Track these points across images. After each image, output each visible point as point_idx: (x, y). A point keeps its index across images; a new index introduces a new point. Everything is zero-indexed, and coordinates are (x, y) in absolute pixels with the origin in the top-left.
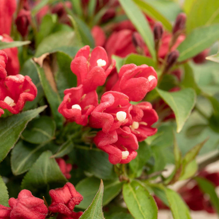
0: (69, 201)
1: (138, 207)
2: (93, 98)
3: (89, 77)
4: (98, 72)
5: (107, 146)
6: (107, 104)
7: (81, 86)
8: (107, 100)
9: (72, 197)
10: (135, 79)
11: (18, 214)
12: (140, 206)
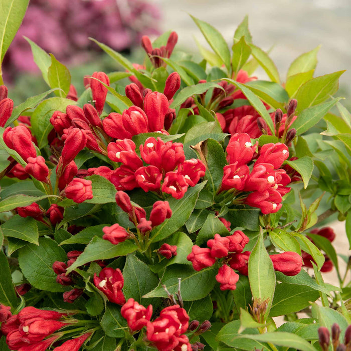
0: (241, 242)
1: (284, 244)
2: (246, 170)
3: (243, 155)
4: (248, 152)
5: (262, 201)
6: (261, 172)
7: (237, 162)
8: (261, 169)
9: (243, 238)
10: (275, 153)
11: (218, 248)
12: (285, 244)
